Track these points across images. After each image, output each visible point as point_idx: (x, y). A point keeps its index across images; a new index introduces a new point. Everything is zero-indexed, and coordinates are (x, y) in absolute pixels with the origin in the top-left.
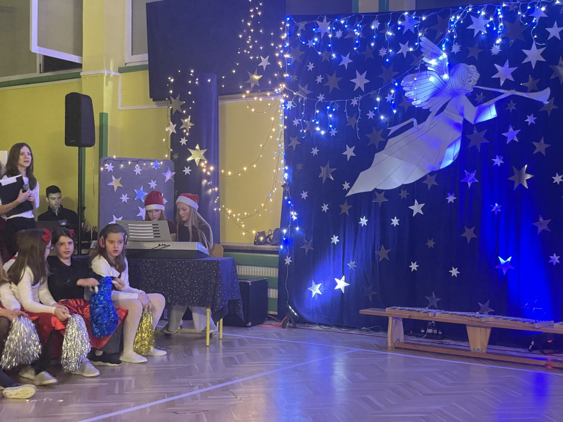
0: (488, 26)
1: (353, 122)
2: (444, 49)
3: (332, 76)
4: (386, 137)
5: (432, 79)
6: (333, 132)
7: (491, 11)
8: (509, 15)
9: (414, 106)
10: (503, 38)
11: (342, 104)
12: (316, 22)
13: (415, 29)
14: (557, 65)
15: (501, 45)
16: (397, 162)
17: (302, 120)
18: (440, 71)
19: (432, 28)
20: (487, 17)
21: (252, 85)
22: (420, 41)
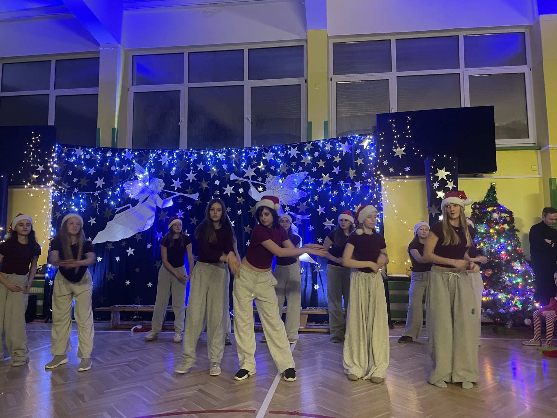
0: (169, 161)
1: (96, 204)
2: (147, 170)
3: (83, 179)
4: (114, 213)
5: (140, 184)
6: (83, 210)
7: (171, 154)
8: (180, 156)
9: (130, 198)
10: (176, 167)
11: (89, 195)
12: (74, 149)
13: (132, 159)
14: (202, 182)
15: (176, 171)
16: (120, 227)
17: (64, 202)
18: (144, 181)
19: (140, 159)
20: (168, 156)
21: (32, 181)
22: (134, 165)
